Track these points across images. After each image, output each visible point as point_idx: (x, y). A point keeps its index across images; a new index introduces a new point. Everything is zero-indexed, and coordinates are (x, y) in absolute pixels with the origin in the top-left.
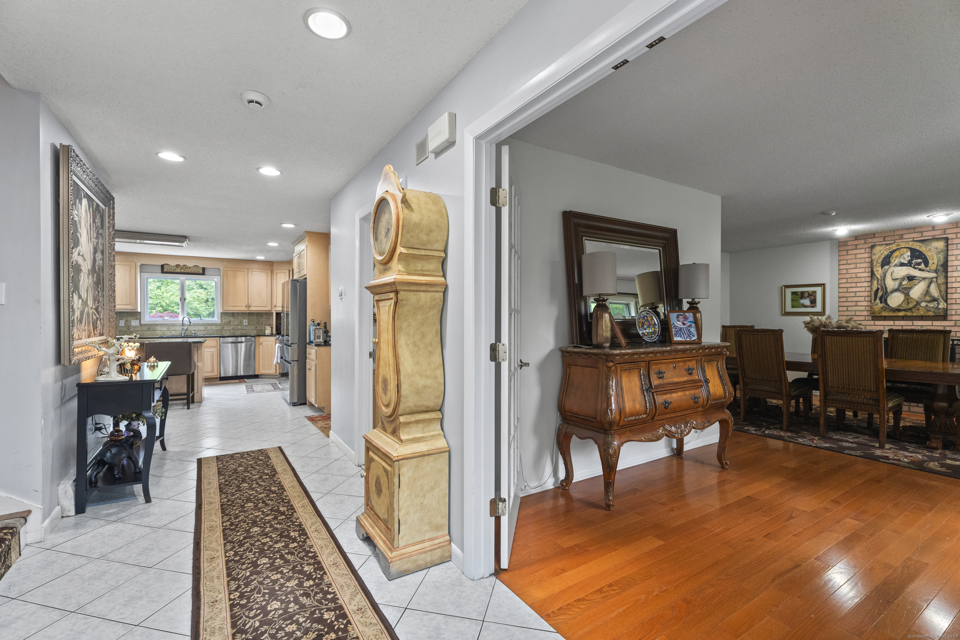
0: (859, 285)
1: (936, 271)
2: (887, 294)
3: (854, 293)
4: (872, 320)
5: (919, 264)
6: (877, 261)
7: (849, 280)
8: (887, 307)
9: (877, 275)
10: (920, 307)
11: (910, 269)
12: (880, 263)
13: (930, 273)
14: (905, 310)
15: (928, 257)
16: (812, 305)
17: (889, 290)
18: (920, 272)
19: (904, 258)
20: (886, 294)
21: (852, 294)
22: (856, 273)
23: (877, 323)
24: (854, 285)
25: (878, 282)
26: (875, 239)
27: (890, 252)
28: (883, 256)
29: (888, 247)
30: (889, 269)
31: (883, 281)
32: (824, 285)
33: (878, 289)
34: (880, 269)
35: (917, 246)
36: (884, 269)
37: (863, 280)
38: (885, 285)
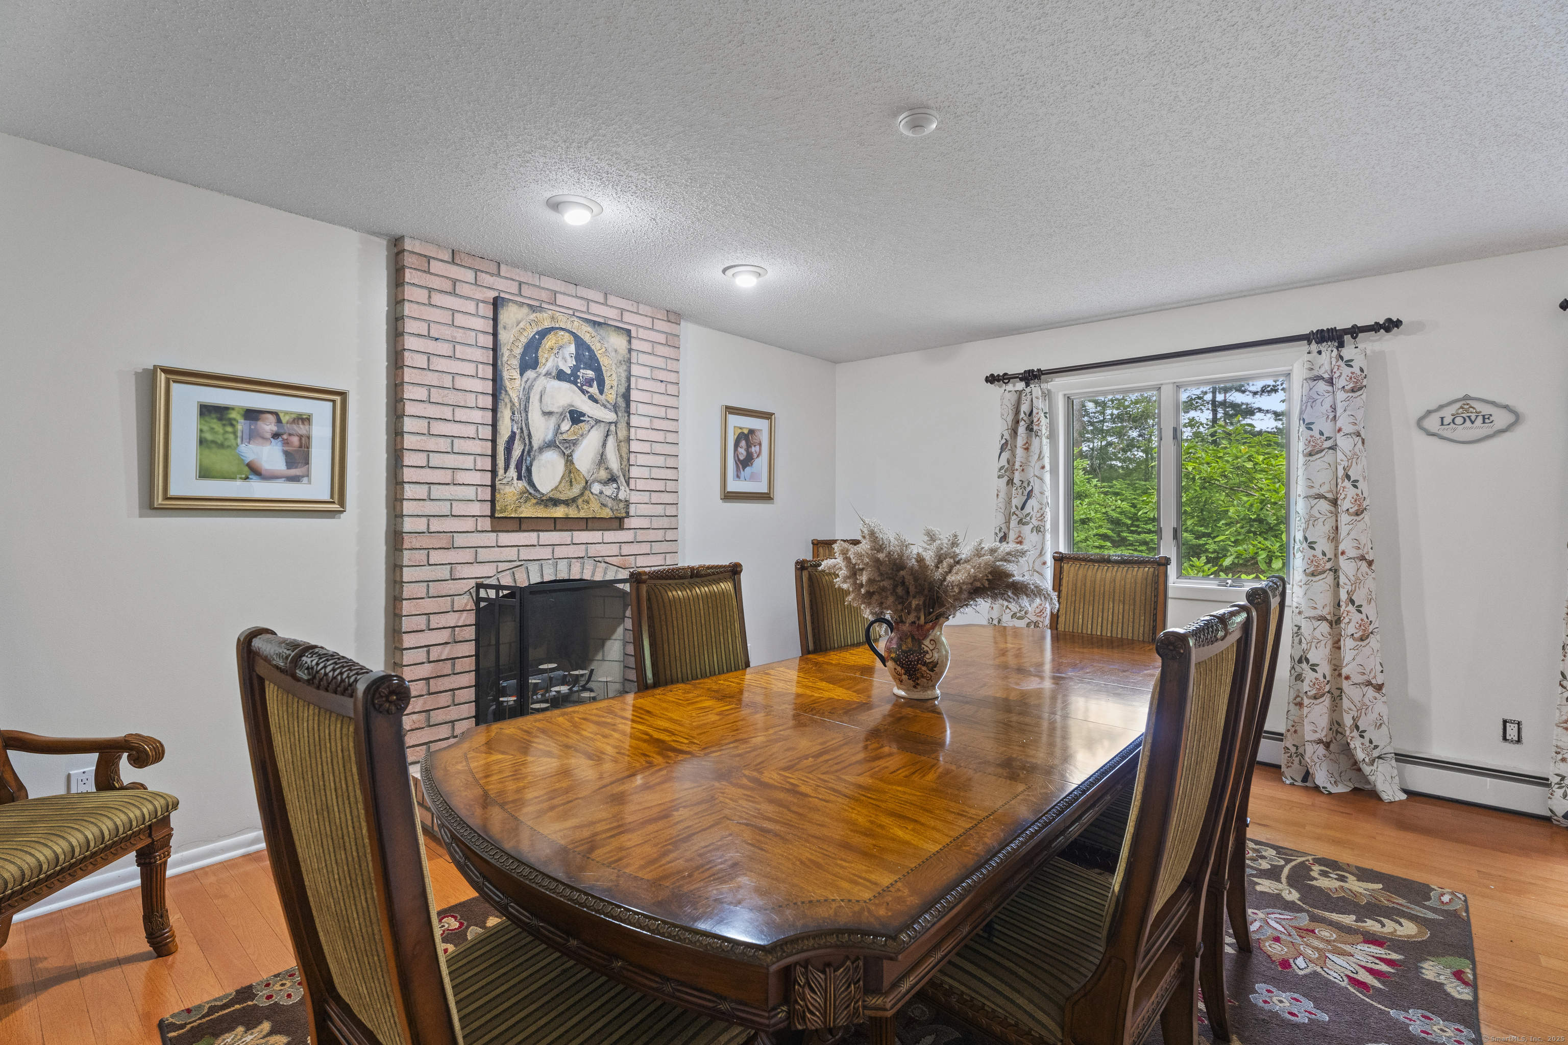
0: (461, 414)
1: (615, 408)
2: (532, 454)
3: (449, 440)
4: (492, 531)
5: (589, 382)
6: (511, 350)
7: (436, 396)
8: (532, 491)
9: (510, 392)
10: (591, 496)
11: (574, 392)
12: (519, 357)
13: (606, 411)
14: (566, 503)
15: (603, 368)
16: (293, 472)
17: (536, 444)
18: (590, 403)
19: (564, 359)
20: (529, 452)
21: (444, 445)
22: (454, 375)
23: (507, 538)
24: (447, 413)
25: (513, 413)
26: (498, 279)
27: (538, 333)
28: (524, 340)
29: (533, 316)
30: (535, 379)
31: (524, 415)
32: (343, 394)
33: (513, 434)
34: (516, 374)
35: (586, 333)
36: (525, 379)
37: (471, 400)
38: (527, 425)
